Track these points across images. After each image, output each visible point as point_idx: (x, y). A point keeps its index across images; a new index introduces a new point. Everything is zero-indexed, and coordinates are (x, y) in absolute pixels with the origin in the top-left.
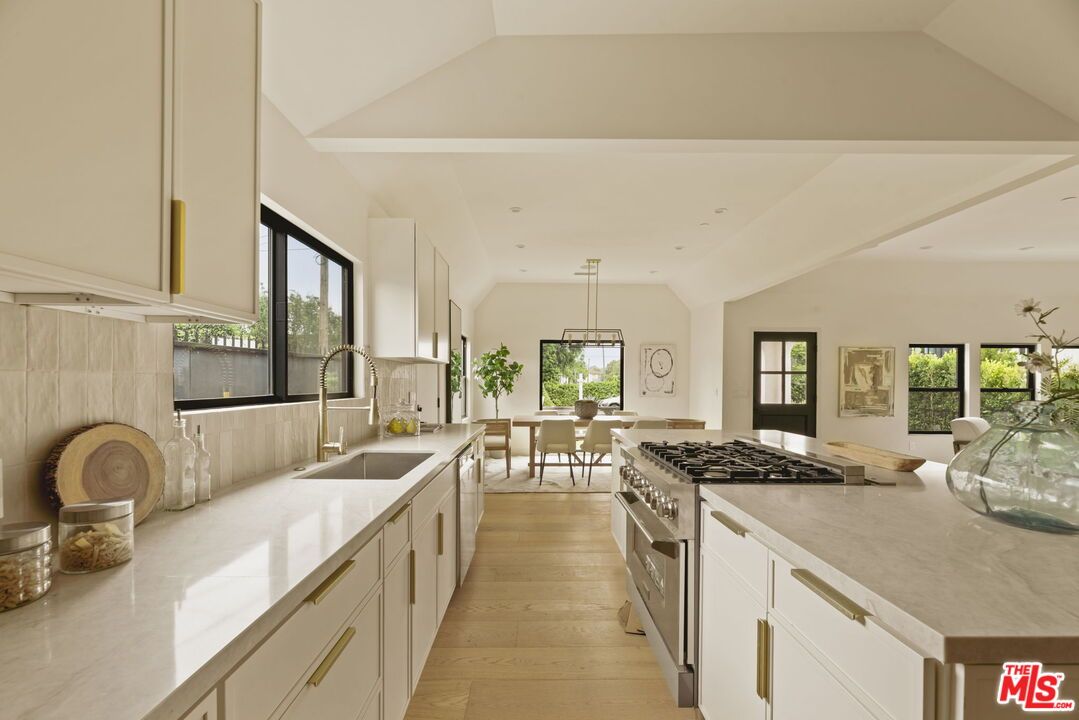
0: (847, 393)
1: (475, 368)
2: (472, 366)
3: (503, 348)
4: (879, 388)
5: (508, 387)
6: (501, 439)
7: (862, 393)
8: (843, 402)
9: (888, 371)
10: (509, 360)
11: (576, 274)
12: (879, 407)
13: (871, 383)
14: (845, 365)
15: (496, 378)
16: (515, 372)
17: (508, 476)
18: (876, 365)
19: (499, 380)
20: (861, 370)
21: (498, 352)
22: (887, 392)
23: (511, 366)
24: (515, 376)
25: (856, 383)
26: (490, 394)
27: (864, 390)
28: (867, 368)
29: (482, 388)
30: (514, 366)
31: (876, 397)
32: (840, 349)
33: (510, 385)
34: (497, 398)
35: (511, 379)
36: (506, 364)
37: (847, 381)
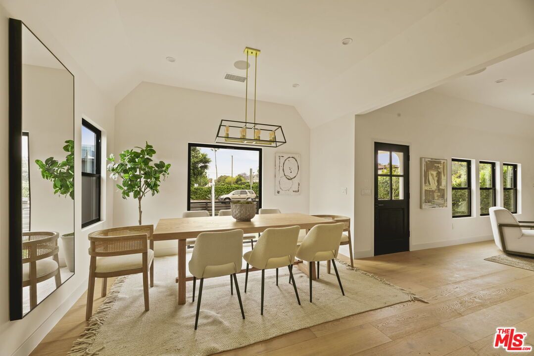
0: (426, 190)
1: (111, 165)
2: (108, 163)
3: (148, 146)
4: (441, 187)
5: (154, 187)
6: (138, 258)
7: (432, 191)
8: (424, 198)
9: (444, 175)
10: (155, 159)
11: (228, 77)
12: (441, 201)
13: (436, 184)
14: (424, 170)
15: (139, 177)
16: (161, 172)
17: (147, 309)
18: (439, 172)
19: (143, 180)
20: (432, 175)
21: (142, 151)
22: (444, 190)
23: (156, 165)
24: (161, 175)
25: (430, 184)
26: (132, 194)
27: (433, 189)
28: (435, 173)
29: (120, 187)
30: (161, 165)
31: (439, 194)
32: (421, 159)
33: (156, 185)
34: (140, 199)
35: (157, 179)
36: (151, 164)
37: (425, 183)
